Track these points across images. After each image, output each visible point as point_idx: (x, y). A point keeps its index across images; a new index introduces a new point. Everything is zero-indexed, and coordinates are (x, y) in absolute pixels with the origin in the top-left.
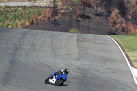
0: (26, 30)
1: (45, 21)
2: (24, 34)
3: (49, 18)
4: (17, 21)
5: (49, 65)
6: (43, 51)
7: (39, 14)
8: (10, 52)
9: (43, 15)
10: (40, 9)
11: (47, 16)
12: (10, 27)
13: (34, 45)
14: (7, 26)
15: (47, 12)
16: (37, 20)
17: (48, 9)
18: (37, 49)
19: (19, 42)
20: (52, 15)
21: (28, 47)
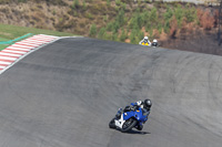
0: (160, 49)
1: (199, 33)
2: (155, 57)
3: (208, 29)
4: (143, 30)
5: (201, 122)
6: (191, 94)
7: (189, 20)
8: (123, 91)
9: (196, 21)
10: (192, 9)
11: (205, 23)
12: (128, 41)
13: (173, 81)
14: (123, 40)
15: (205, 16)
16: (183, 30)
17: (208, 10)
18: (179, 88)
19: (144, 72)
20: (216, 23)
21: (162, 84)
